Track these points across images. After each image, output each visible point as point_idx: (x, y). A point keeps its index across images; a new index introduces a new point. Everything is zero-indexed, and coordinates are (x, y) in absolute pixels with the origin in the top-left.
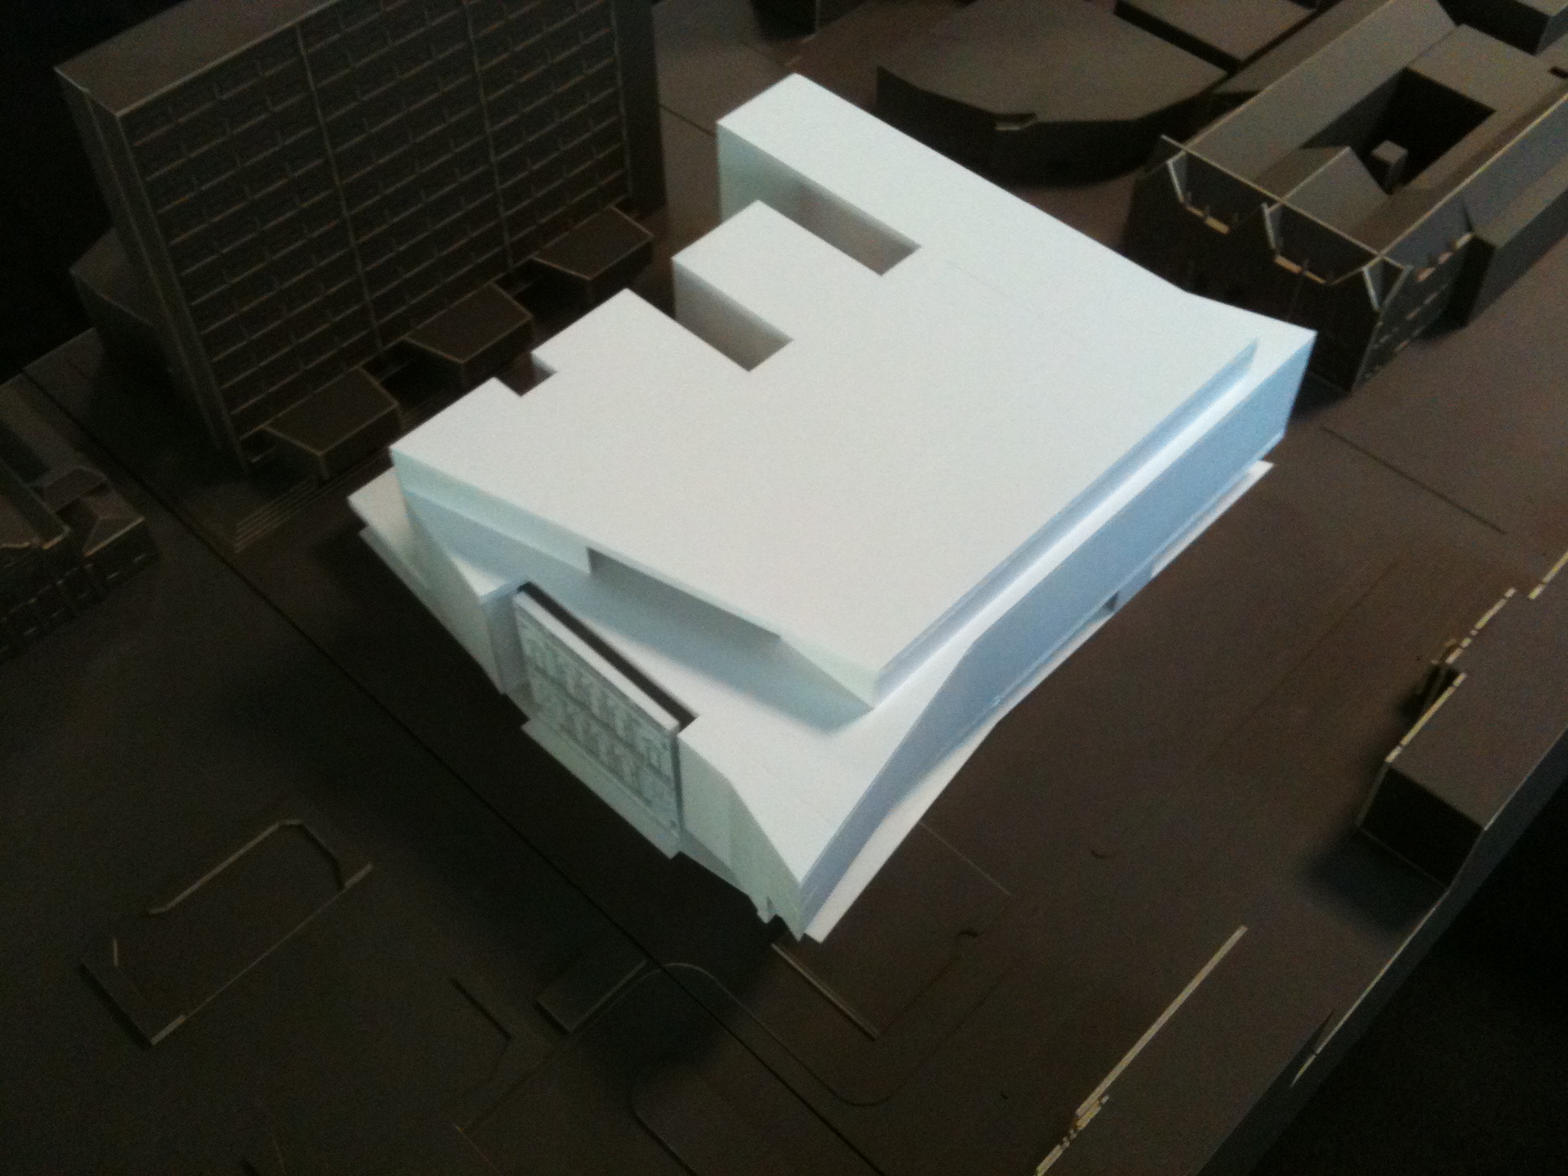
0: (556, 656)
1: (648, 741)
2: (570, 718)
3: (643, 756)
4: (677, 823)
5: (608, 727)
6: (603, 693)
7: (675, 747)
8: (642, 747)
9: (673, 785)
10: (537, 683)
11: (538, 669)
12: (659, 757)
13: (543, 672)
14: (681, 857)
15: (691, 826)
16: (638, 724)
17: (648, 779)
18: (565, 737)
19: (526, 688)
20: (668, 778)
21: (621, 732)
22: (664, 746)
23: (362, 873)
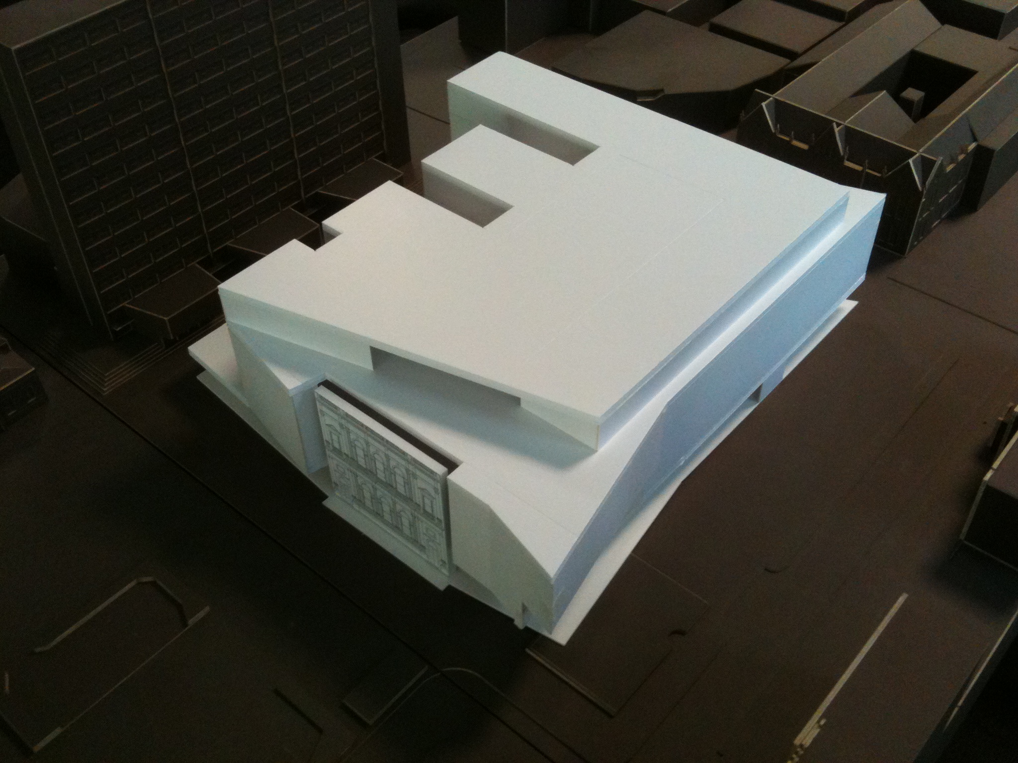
0: (348, 432)
1: (423, 490)
2: (360, 488)
3: (419, 505)
4: (447, 562)
5: (390, 486)
6: (387, 456)
7: (445, 488)
8: (418, 498)
9: (443, 525)
10: (333, 462)
11: (335, 450)
12: (432, 502)
13: (338, 452)
14: (450, 588)
15: (457, 560)
16: (415, 476)
17: (424, 525)
18: (356, 507)
19: (325, 471)
20: (440, 521)
21: (401, 489)
22: (436, 490)
23: (201, 614)
